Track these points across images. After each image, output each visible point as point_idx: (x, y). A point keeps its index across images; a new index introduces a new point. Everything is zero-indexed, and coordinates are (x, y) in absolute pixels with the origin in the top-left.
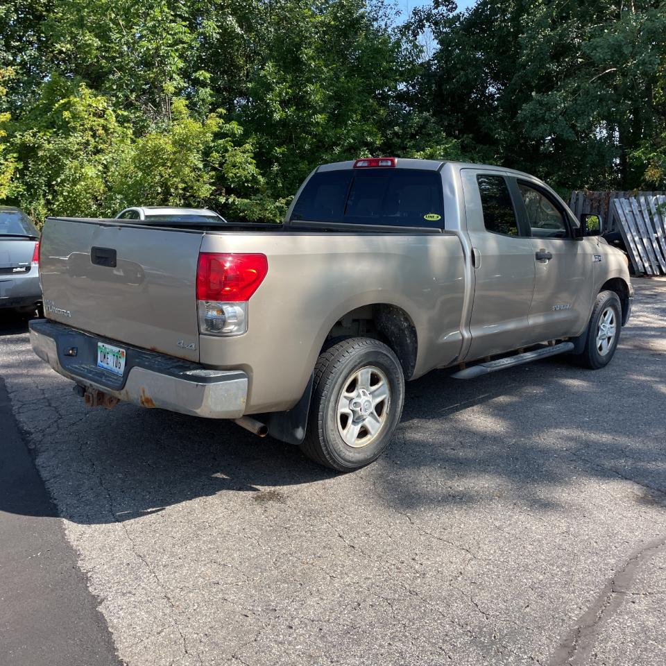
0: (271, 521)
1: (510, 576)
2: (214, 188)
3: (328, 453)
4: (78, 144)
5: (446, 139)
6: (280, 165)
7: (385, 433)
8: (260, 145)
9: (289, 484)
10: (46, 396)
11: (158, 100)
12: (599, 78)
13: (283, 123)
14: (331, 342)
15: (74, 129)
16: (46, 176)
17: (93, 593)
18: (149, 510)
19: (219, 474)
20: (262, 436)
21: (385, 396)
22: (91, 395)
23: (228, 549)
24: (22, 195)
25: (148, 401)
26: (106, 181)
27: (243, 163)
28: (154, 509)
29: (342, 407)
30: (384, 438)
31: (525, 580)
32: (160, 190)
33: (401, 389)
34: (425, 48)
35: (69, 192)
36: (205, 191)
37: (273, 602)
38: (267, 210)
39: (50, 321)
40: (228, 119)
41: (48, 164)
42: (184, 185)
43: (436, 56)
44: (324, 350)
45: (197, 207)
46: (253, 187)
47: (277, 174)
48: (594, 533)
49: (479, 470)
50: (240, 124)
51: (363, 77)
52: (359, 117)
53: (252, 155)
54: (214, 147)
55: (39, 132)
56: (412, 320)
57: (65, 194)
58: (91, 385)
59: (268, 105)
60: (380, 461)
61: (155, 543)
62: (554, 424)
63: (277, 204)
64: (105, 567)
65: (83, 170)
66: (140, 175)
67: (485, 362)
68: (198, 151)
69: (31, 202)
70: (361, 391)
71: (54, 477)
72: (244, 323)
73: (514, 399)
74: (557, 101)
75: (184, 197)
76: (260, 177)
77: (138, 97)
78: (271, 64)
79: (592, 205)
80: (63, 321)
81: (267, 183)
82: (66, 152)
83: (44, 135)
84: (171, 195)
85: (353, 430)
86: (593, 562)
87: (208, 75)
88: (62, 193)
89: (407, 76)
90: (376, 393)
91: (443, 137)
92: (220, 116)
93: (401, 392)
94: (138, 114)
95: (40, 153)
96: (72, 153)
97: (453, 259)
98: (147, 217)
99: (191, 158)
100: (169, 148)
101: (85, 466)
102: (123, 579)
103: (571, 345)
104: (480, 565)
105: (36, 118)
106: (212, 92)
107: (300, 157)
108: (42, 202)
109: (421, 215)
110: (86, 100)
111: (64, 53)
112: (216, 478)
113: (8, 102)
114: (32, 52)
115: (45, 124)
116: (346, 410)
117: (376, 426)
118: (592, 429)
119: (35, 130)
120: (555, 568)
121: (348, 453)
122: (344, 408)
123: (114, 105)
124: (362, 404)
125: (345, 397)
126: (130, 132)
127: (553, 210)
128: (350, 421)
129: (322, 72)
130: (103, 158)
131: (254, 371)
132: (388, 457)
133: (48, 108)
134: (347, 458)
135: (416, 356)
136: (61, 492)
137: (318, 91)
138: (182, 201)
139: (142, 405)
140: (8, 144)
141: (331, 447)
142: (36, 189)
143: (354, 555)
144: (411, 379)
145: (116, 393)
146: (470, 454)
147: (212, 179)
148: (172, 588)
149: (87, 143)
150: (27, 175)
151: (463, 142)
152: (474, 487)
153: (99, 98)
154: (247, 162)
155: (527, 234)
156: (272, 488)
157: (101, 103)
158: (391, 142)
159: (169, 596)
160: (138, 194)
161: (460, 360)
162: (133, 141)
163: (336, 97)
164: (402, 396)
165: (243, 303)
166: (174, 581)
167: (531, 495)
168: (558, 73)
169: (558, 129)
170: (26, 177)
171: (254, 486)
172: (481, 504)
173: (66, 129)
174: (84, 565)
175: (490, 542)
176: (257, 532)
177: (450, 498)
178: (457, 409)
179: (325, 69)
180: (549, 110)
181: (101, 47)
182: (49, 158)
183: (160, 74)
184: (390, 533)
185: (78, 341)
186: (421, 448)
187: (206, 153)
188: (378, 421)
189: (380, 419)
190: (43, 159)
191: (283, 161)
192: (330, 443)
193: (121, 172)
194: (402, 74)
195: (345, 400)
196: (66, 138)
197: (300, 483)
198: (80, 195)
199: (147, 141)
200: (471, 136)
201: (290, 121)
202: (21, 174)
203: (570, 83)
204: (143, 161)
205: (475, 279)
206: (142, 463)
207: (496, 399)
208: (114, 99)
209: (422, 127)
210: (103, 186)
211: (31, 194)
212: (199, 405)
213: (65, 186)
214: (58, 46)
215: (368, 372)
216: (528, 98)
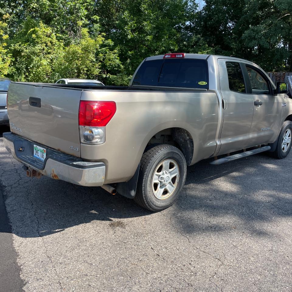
0: (117, 239)
1: (242, 276)
2: (100, 70)
3: (147, 203)
4: (39, 49)
5: (208, 47)
6: (130, 60)
7: (177, 192)
8: (121, 50)
9: (128, 218)
10: (16, 168)
11: (75, 29)
12: (281, 19)
13: (132, 40)
14: (150, 146)
15: (38, 43)
16: (25, 64)
17: (22, 278)
18: (56, 230)
19: (93, 211)
20: (114, 194)
21: (177, 174)
22: (29, 171)
23: (94, 255)
24: (15, 73)
25: (55, 176)
26: (52, 67)
27: (114, 58)
28: (59, 230)
29: (155, 180)
30: (176, 195)
31: (250, 279)
32: (76, 71)
33: (185, 170)
34: (198, 5)
35: (35, 72)
36: (96, 72)
37: (115, 288)
38: (124, 80)
39: (12, 133)
40: (107, 38)
41: (26, 59)
42: (87, 69)
43: (204, 9)
44: (146, 151)
45: (93, 79)
46: (118, 70)
47: (129, 64)
48: (286, 251)
49: (224, 213)
50: (112, 41)
51: (170, 19)
52: (167, 37)
53: (118, 55)
54: (101, 51)
55: (22, 44)
56: (191, 136)
57: (34, 72)
58: (29, 166)
59: (125, 32)
60: (174, 206)
61: (57, 250)
62: (261, 187)
63: (129, 78)
64: (30, 263)
65: (41, 61)
66: (67, 64)
67: (227, 156)
68: (93, 53)
69: (19, 76)
70: (164, 172)
71: (13, 211)
72: (104, 138)
73: (241, 174)
74: (262, 29)
75: (87, 74)
76: (121, 65)
77: (66, 28)
78: (127, 12)
79: (276, 79)
80: (18, 133)
81: (125, 68)
82: (34, 53)
83: (24, 45)
84: (81, 73)
85: (160, 191)
86: (287, 268)
87: (98, 18)
88: (32, 72)
89: (190, 18)
90: (172, 172)
91: (206, 47)
92: (103, 36)
93: (185, 172)
94: (67, 36)
95: (23, 54)
96: (37, 54)
97: (213, 105)
98: (68, 83)
99: (90, 56)
100: (80, 51)
101: (28, 205)
102: (38, 271)
103: (269, 147)
104: (226, 269)
105: (21, 38)
106: (100, 26)
107: (140, 56)
108: (24, 76)
109: (197, 82)
110: (43, 29)
111: (35, 8)
112: (92, 213)
113: (10, 31)
114: (21, 8)
115: (24, 40)
116: (157, 181)
117: (172, 189)
118: (281, 191)
119: (20, 43)
120: (266, 272)
121: (157, 203)
122: (156, 181)
123: (56, 32)
124: (165, 178)
125: (156, 175)
126: (62, 44)
127: (263, 80)
128: (159, 186)
129: (151, 16)
130: (50, 56)
131: (109, 162)
132: (178, 204)
133: (25, 33)
134: (157, 205)
135: (193, 154)
136: (15, 219)
137: (149, 25)
138: (86, 77)
139: (53, 178)
140: (8, 50)
141: (149, 200)
142: (21, 70)
143: (159, 260)
144: (190, 165)
145: (41, 171)
146: (219, 203)
147: (100, 66)
148: (63, 277)
149: (44, 49)
150: (17, 64)
151: (216, 49)
152: (221, 222)
153: (48, 28)
154: (116, 58)
155: (250, 92)
156: (119, 220)
157: (49, 30)
158: (182, 49)
159: (61, 282)
160: (66, 73)
161: (215, 155)
162: (64, 49)
163: (157, 27)
164: (185, 174)
165: (103, 127)
166: (64, 273)
167: (251, 227)
168: (262, 16)
169: (261, 43)
170: (16, 65)
171: (110, 218)
172: (225, 232)
173: (34, 43)
174: (20, 261)
175: (231, 254)
176: (110, 244)
177: (209, 228)
178: (212, 179)
179: (152, 15)
180: (258, 33)
181: (50, 5)
182: (27, 56)
183: (76, 17)
184: (178, 248)
185: (25, 144)
186: (195, 199)
187: (97, 54)
188: (173, 186)
189: (174, 185)
190: (24, 57)
191: (132, 58)
192: (148, 198)
193: (59, 63)
194: (188, 17)
195: (156, 176)
196: (34, 47)
197: (133, 217)
198: (41, 73)
199: (70, 48)
200: (219, 46)
201: (135, 39)
202: (14, 63)
203: (267, 21)
204: (68, 57)
205: (224, 114)
206: (56, 204)
207: (231, 174)
208: (56, 29)
209: (197, 42)
210: (50, 69)
211: (19, 73)
212: (80, 180)
213: (34, 69)
214: (32, 5)
215: (168, 162)
216: (248, 28)
